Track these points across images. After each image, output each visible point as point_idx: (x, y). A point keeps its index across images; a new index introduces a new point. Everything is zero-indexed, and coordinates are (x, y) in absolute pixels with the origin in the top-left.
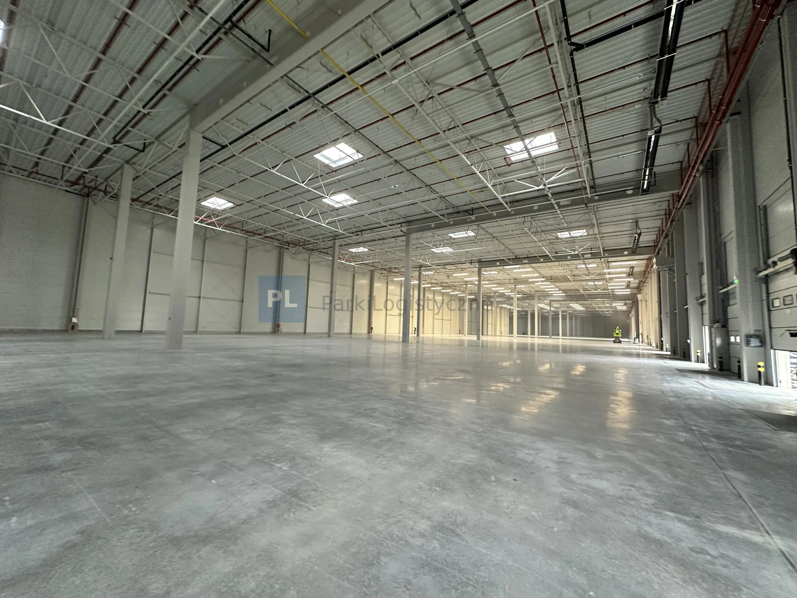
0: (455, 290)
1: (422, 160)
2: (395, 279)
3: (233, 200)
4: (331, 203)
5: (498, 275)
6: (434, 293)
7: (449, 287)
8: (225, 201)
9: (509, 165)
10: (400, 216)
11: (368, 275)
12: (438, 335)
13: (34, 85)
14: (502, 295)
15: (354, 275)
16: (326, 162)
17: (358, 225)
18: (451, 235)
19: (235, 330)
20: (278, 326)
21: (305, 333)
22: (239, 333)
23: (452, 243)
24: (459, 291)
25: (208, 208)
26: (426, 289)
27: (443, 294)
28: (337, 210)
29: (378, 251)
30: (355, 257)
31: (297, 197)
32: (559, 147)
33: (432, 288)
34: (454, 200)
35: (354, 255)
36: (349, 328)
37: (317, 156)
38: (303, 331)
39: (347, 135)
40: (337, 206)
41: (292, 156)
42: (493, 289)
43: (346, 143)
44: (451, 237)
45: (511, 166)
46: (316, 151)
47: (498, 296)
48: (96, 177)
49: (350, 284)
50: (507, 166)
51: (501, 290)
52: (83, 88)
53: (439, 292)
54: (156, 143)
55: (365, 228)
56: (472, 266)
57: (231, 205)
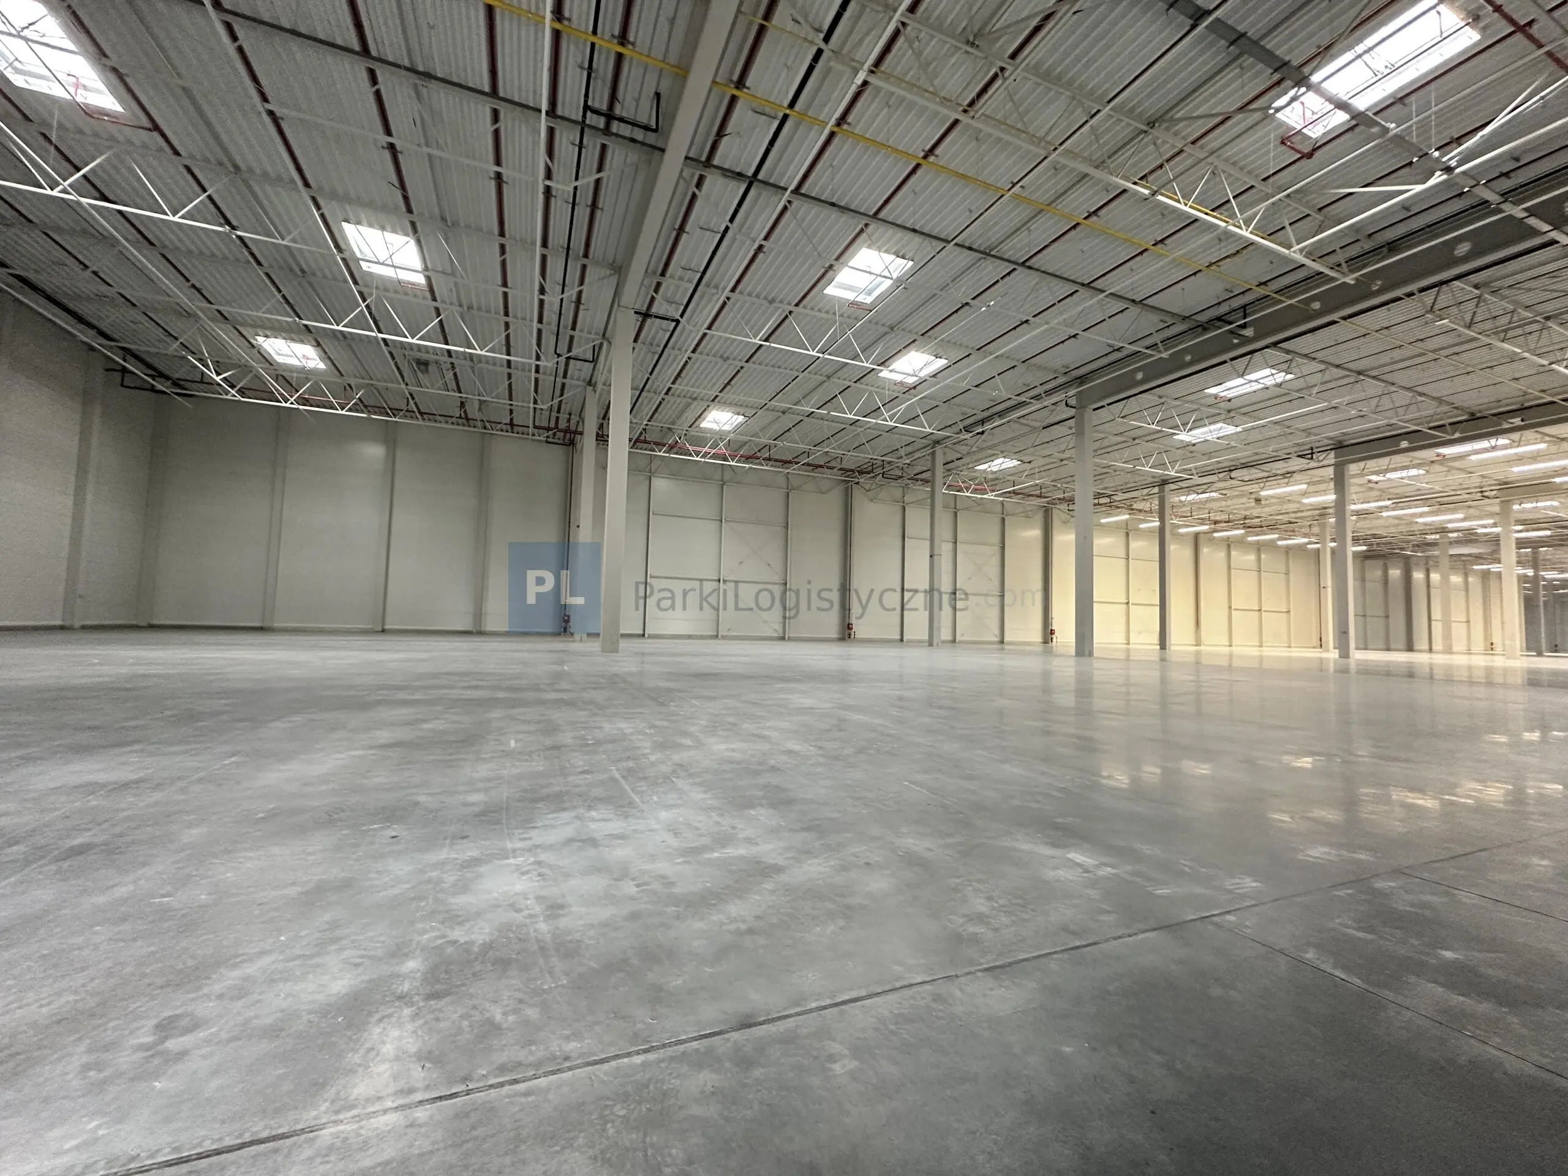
0: (1293, 533)
1: (1044, 229)
2: (1103, 521)
3: (742, 411)
4: (898, 378)
5: (1428, 478)
6: (1229, 546)
7: (1272, 527)
8: (730, 415)
9: (1310, 155)
10: (1055, 371)
11: (1039, 517)
12: (1246, 649)
13: (465, 308)
14: (1469, 537)
15: (1003, 520)
16: (850, 296)
17: (970, 412)
18: (1213, 391)
19: (775, 635)
20: (849, 627)
21: (902, 640)
22: (783, 638)
23: (1230, 410)
24: (1305, 535)
25: (711, 431)
26: (1202, 537)
27: (1259, 547)
28: (915, 388)
29: (1041, 461)
30: (994, 481)
31: (832, 379)
32: (1484, 30)
33: (1216, 535)
34: (1175, 302)
35: (990, 476)
36: (997, 632)
37: (830, 290)
38: (899, 637)
39: (862, 231)
40: (911, 380)
41: (789, 304)
42: (1420, 520)
43: (869, 247)
44: (1216, 397)
45: (1317, 154)
46: (822, 282)
47: (1457, 542)
48: (570, 414)
49: (996, 538)
50: (1304, 162)
51: (1454, 520)
52: (505, 295)
53: (1241, 542)
54: (605, 345)
55: (986, 414)
56: (1315, 464)
57: (741, 418)
